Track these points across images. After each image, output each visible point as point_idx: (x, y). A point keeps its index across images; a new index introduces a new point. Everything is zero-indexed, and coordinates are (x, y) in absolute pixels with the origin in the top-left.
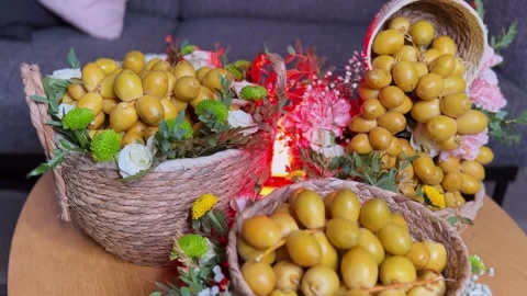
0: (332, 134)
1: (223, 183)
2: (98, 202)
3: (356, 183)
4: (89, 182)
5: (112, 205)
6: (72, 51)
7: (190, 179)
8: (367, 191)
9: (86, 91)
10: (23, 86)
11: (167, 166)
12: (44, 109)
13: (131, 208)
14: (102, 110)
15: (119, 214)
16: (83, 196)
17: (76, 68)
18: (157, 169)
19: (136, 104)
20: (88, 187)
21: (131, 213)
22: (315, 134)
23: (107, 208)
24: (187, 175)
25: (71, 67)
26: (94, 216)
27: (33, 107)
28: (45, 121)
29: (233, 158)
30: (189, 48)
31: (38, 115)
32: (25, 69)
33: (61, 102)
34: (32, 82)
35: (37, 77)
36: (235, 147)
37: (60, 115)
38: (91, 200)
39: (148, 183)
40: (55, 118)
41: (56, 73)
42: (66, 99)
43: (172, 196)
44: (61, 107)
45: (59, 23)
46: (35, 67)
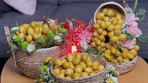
0: (87, 42)
1: (54, 55)
2: (23, 60)
3: (88, 54)
4: (21, 55)
5: (26, 61)
6: (17, 22)
7: (45, 54)
8: (91, 56)
9: (20, 33)
10: (5, 32)
11: (39, 50)
12: (10, 37)
13: (31, 61)
14: (24, 37)
15: (28, 63)
16: (20, 59)
17: (18, 27)
18: (36, 51)
19: (32, 35)
20: (21, 57)
21: (31, 63)
22: (82, 42)
23: (25, 62)
24: (44, 52)
25: (16, 27)
26: (22, 64)
27: (7, 37)
28: (10, 40)
29: (57, 48)
30: (49, 19)
31: (8, 39)
32: (5, 28)
33: (14, 36)
34: (7, 31)
35: (8, 29)
36: (57, 46)
37: (14, 39)
38: (21, 60)
39: (35, 55)
40: (12, 39)
41: (12, 28)
42: (15, 35)
43: (41, 58)
44: (14, 37)
45: (13, 10)
46: (7, 27)
